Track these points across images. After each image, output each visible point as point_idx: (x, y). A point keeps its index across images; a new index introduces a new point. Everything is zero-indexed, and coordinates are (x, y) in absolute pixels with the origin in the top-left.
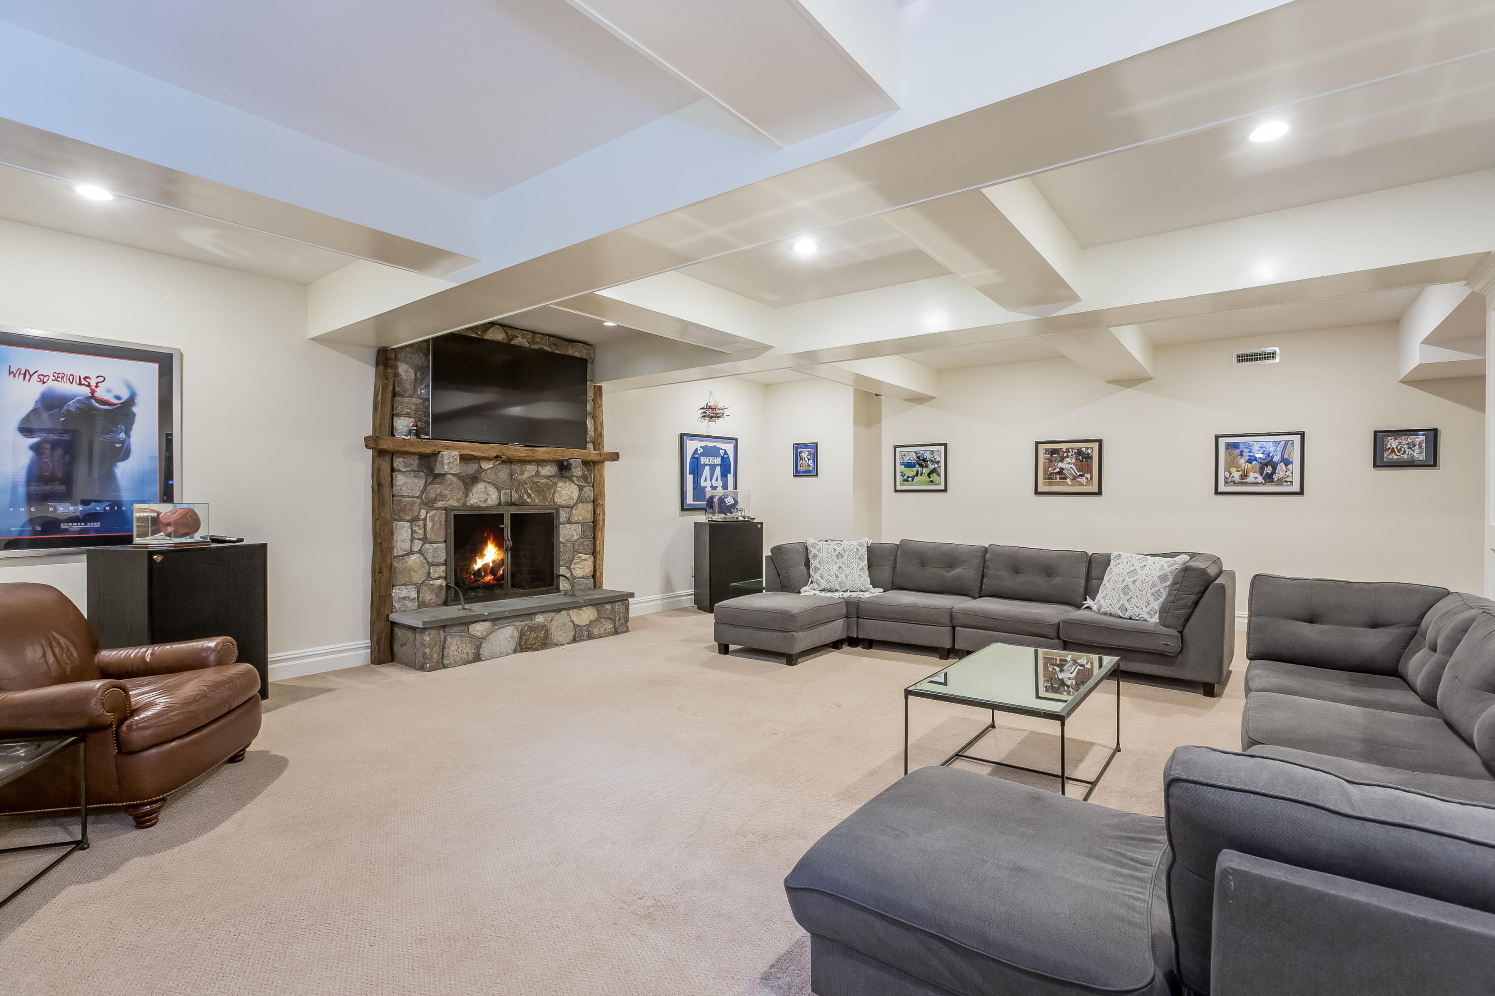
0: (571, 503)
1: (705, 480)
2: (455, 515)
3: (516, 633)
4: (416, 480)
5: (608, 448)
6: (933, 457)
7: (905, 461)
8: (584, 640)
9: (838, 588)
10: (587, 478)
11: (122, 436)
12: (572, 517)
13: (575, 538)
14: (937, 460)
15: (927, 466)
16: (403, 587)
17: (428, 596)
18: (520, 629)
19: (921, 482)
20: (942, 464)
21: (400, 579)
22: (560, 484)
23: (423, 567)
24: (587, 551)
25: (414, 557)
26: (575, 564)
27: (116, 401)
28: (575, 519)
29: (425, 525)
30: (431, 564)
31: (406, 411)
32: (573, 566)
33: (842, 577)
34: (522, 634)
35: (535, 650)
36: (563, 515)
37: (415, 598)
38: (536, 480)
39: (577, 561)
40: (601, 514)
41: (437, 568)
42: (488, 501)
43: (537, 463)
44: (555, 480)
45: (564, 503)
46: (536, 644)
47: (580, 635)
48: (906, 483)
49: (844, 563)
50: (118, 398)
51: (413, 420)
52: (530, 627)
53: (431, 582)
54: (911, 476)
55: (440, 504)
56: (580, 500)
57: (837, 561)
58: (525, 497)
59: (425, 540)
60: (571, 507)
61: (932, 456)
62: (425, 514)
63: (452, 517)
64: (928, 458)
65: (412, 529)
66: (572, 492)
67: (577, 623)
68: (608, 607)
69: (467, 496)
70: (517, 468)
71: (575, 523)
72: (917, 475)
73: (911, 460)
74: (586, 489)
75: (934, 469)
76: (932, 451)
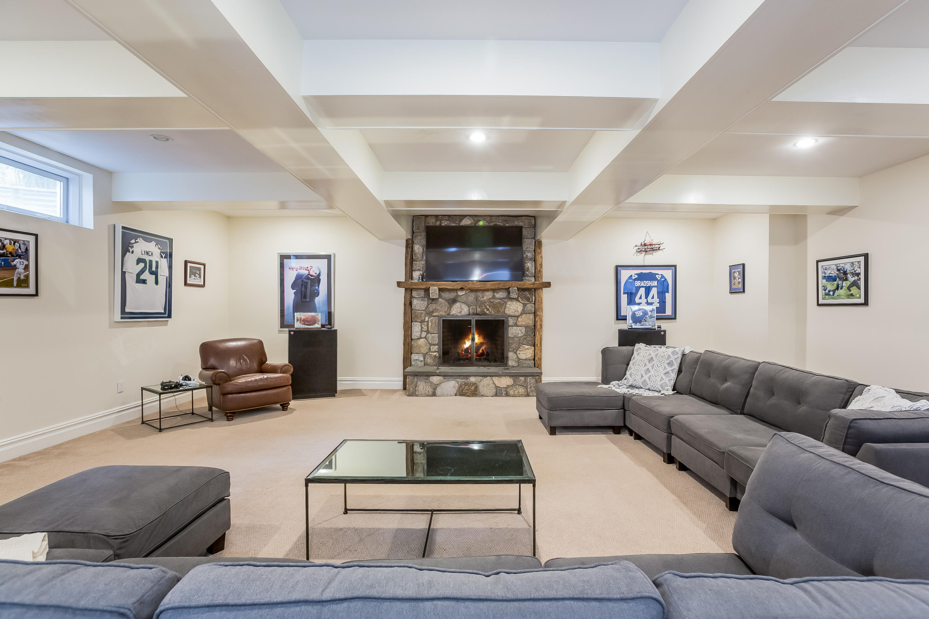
0: (517, 314)
1: (640, 298)
2: (443, 320)
3: (457, 385)
4: (422, 302)
5: (545, 280)
6: (854, 269)
7: (827, 275)
8: (503, 396)
9: (642, 386)
10: (529, 299)
11: (317, 287)
12: (517, 323)
13: (520, 335)
14: (857, 272)
15: (846, 279)
16: (416, 354)
17: (429, 360)
18: (460, 383)
19: (842, 296)
20: (862, 276)
21: (414, 350)
22: (509, 303)
23: (426, 345)
24: (529, 343)
25: (422, 340)
26: (520, 351)
27: (315, 275)
28: (519, 323)
29: (428, 325)
30: (431, 345)
31: (418, 268)
32: (518, 352)
33: (646, 377)
34: (461, 386)
35: (468, 396)
36: (511, 321)
37: (422, 361)
38: (493, 301)
39: (521, 349)
40: (539, 321)
41: (434, 346)
42: (462, 313)
43: (494, 291)
44: (506, 300)
45: (511, 314)
46: (468, 393)
47: (499, 393)
48: (827, 297)
49: (653, 367)
50: (316, 274)
51: (422, 272)
52: (465, 383)
53: (431, 353)
54: (832, 290)
55: (435, 314)
56: (523, 312)
57: (648, 364)
58: (485, 310)
59: (428, 332)
60: (518, 317)
61: (852, 268)
62: (428, 319)
63: (441, 321)
64: (848, 271)
65: (421, 326)
66: (517, 307)
67: (497, 385)
68: (522, 379)
69: (450, 309)
70: (480, 294)
71: (520, 326)
72: (837, 289)
73: (832, 274)
74: (528, 305)
75: (854, 281)
76: (852, 263)
